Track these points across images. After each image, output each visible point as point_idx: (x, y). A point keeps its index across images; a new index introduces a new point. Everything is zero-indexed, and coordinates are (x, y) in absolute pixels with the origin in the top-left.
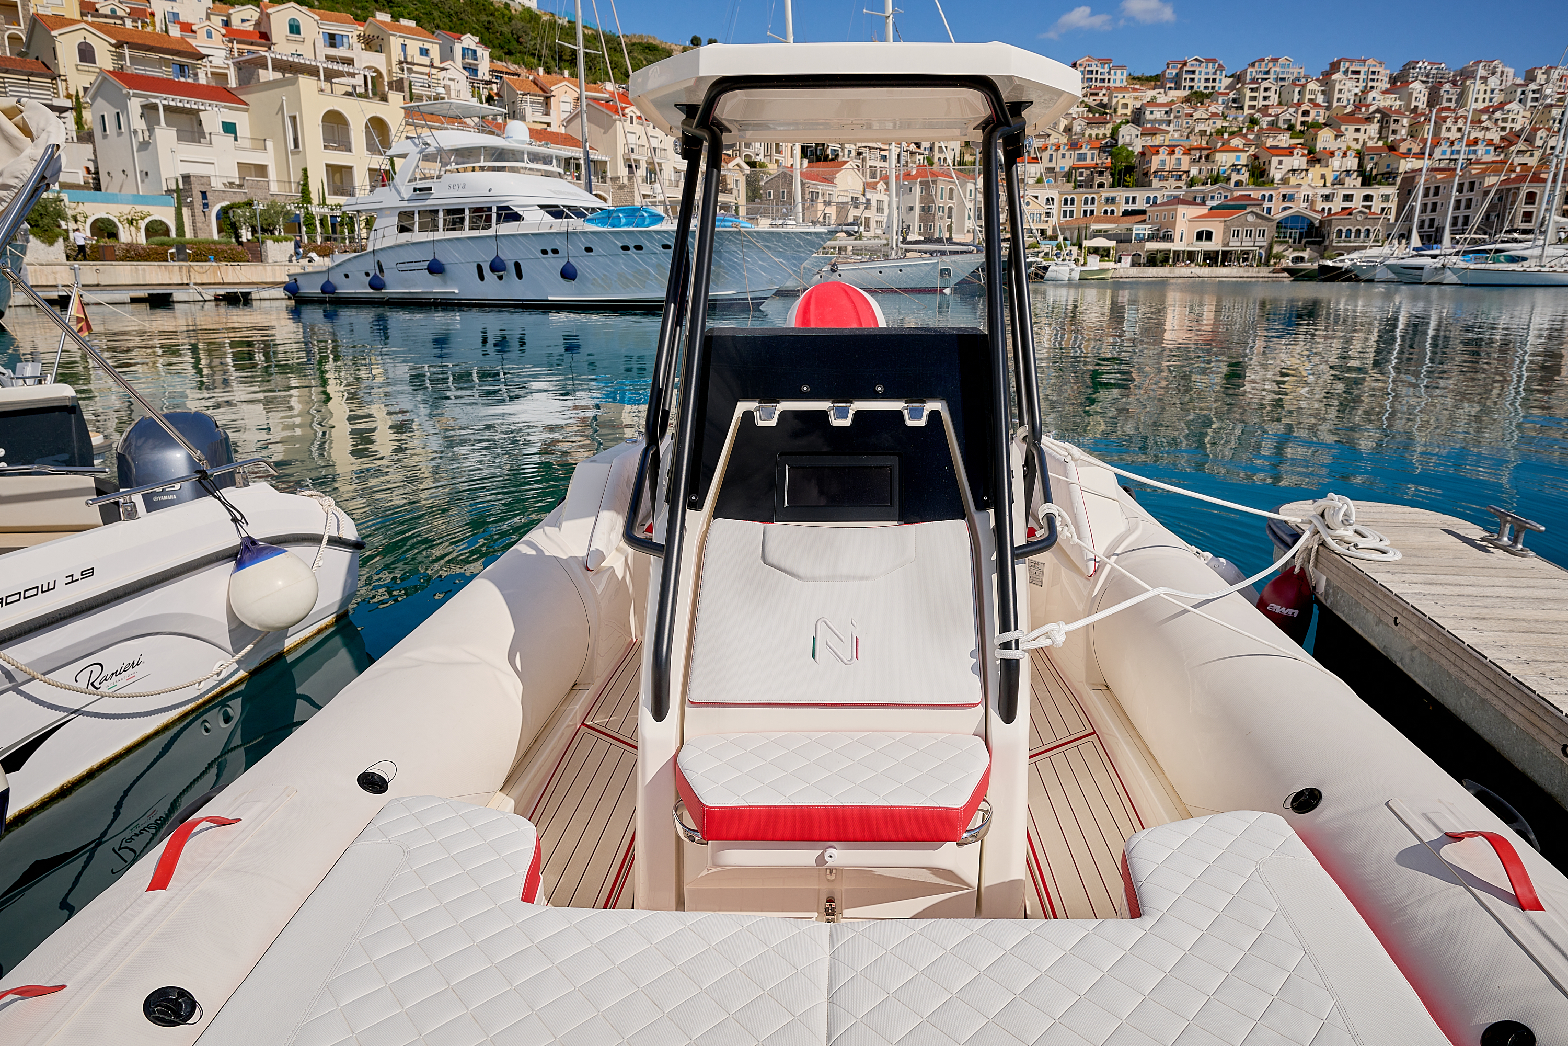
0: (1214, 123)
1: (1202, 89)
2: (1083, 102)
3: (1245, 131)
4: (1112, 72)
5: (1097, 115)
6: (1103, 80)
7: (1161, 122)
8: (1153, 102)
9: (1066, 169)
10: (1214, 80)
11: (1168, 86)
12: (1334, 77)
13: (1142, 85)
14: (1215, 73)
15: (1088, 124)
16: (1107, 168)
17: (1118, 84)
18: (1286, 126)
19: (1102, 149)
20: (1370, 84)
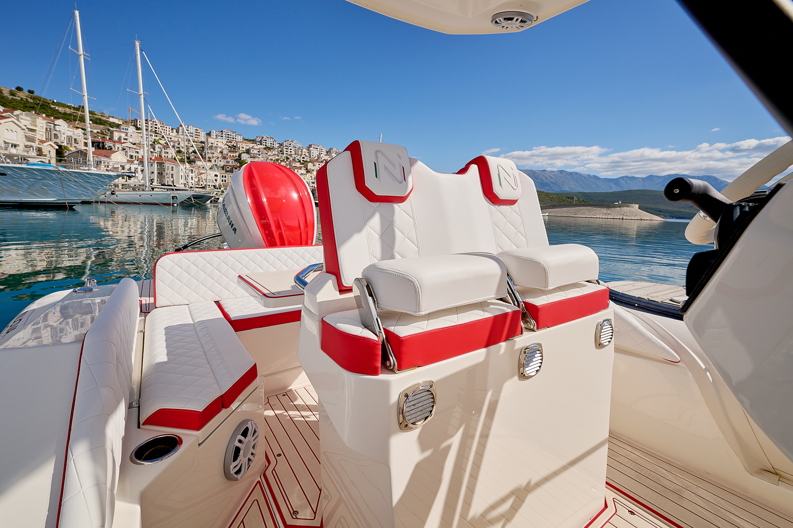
0: (275, 157)
1: (269, 146)
2: (226, 144)
3: (285, 160)
4: (237, 136)
5: (232, 149)
6: (234, 138)
7: (257, 154)
8: (253, 147)
9: (222, 165)
10: (273, 144)
11: (258, 143)
12: (311, 149)
13: (248, 142)
14: (273, 142)
15: (229, 151)
16: (238, 167)
17: (239, 140)
18: (298, 161)
19: (236, 160)
20: (321, 152)
